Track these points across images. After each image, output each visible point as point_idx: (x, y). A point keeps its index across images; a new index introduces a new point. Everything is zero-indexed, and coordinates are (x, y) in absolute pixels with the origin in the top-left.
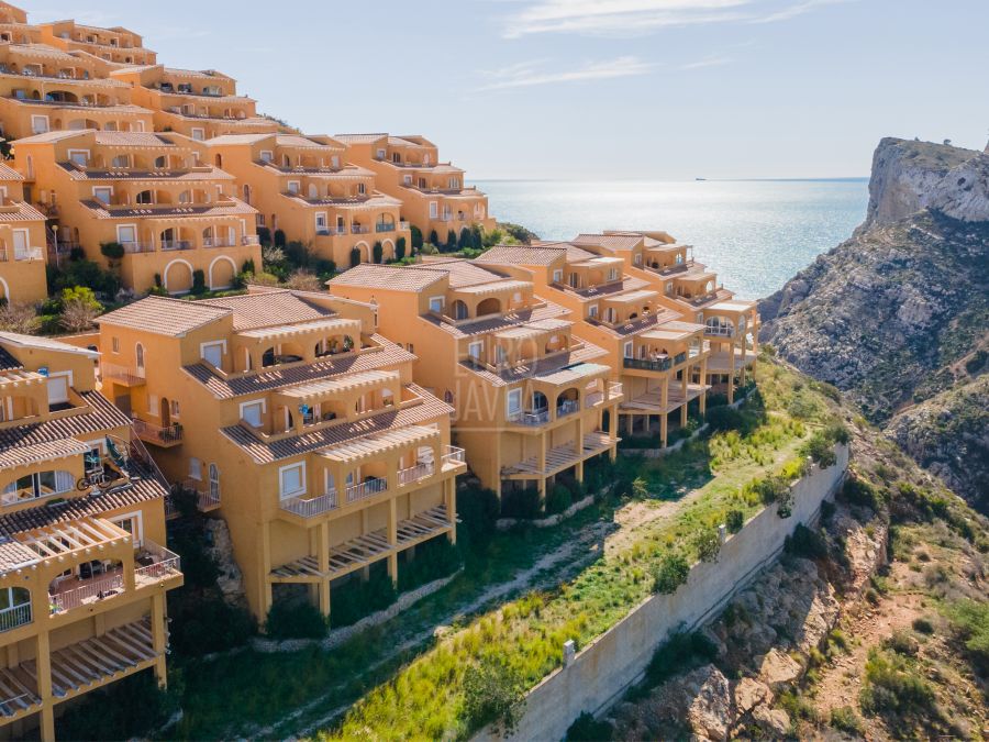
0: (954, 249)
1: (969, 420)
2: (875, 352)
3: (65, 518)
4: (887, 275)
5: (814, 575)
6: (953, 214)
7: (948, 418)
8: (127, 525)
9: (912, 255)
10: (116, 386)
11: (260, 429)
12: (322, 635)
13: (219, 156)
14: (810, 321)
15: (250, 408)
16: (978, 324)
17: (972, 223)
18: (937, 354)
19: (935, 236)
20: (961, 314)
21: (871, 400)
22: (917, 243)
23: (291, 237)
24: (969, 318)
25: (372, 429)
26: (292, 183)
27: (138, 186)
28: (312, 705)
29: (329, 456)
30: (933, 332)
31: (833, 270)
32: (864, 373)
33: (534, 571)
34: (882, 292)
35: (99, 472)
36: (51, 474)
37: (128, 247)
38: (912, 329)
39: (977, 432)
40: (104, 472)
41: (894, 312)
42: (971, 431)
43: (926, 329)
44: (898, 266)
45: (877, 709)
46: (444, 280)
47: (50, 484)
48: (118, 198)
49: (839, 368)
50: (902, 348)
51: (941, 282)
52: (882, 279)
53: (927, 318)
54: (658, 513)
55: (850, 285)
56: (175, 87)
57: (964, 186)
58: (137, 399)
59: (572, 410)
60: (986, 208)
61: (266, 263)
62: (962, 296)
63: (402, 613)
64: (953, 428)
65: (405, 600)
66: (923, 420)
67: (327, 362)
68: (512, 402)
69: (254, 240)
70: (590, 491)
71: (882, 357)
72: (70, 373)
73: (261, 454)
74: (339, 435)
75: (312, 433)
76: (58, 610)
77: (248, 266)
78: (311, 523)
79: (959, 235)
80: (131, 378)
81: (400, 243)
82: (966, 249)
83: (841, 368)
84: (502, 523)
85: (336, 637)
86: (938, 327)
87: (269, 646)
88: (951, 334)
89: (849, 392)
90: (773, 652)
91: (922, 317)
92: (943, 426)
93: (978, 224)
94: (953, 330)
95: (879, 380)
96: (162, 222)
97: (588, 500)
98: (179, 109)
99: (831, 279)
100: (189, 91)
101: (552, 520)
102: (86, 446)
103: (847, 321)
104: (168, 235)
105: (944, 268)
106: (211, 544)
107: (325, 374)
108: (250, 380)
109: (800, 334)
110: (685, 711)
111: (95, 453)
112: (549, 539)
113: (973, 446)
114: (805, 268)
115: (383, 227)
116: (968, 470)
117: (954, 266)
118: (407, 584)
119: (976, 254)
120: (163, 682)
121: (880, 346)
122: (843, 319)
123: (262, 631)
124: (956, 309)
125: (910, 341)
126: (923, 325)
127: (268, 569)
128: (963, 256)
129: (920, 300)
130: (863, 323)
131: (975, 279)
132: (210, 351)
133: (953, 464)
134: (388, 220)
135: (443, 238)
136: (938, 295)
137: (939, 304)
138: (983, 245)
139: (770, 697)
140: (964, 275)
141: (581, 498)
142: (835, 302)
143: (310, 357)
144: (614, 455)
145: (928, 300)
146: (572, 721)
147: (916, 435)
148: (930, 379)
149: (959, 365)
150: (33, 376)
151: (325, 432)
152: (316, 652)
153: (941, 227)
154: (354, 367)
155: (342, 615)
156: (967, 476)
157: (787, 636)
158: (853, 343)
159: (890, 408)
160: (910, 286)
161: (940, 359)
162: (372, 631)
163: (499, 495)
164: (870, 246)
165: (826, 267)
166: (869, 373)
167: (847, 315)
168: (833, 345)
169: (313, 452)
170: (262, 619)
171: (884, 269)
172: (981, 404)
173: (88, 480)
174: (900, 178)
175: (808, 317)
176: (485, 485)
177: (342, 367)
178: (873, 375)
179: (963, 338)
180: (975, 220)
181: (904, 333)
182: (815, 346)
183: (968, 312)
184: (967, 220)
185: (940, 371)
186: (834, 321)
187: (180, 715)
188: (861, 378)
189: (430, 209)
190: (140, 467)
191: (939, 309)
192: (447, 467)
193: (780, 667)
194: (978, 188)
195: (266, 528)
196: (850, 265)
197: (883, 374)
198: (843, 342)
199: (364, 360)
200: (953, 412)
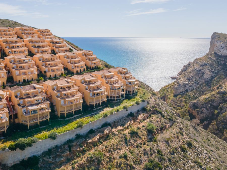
0: (218, 62)
1: (211, 100)
2: (198, 84)
3: (40, 104)
4: (202, 67)
5: (131, 119)
6: (219, 54)
7: (207, 99)
8: (46, 105)
9: (208, 63)
10: (45, 91)
11: (60, 96)
12: (65, 119)
13: (59, 56)
14: (184, 76)
15: (59, 94)
16: (221, 79)
17: (223, 56)
18: (211, 85)
19: (214, 59)
20: (217, 76)
21: (195, 94)
22: (210, 60)
23: (69, 69)
24: (219, 77)
25: (72, 97)
26: (69, 61)
27: (48, 63)
28: (63, 125)
29: (66, 100)
30: (211, 80)
31: (192, 65)
32: (195, 88)
33: (91, 114)
34: (201, 71)
35: (43, 100)
36: (39, 100)
37: (47, 72)
38: (206, 79)
39: (212, 102)
40: (44, 100)
41: (203, 75)
42: (211, 102)
43: (209, 79)
44: (205, 65)
45: (130, 134)
46: (84, 78)
47: (39, 101)
48: (46, 65)
49: (189, 87)
50: (204, 83)
51: (214, 69)
52: (201, 68)
53: (210, 77)
54: (110, 109)
55: (194, 69)
56: (54, 42)
57: (222, 47)
58: (47, 92)
59: (99, 95)
60: (226, 53)
61: (64, 73)
62: (218, 72)
63: (75, 118)
64: (208, 101)
65: (75, 116)
66: (202, 99)
67: (68, 89)
68: (91, 94)
69: (63, 70)
70: (101, 106)
71: (199, 85)
72: (40, 89)
73: (59, 99)
74: (68, 97)
75: (65, 97)
76: (40, 112)
77: (62, 74)
78: (64, 106)
79: (220, 59)
80: (47, 90)
81: (84, 69)
82: (221, 62)
83: (190, 87)
84: (89, 109)
85: (67, 119)
86: (212, 79)
87: (60, 119)
88: (214, 81)
89: (191, 92)
90: (119, 126)
91: (209, 77)
92: (206, 100)
93: (225, 56)
94: (215, 80)
95: (198, 90)
96: (51, 68)
97: (101, 107)
98: (55, 46)
99: (191, 67)
100: (57, 43)
101: (95, 109)
102: (42, 97)
103: (192, 77)
104: (52, 70)
105: (215, 66)
106: (54, 108)
107: (67, 90)
108: (59, 91)
109: (182, 79)
110: (104, 130)
111: (43, 98)
112: (94, 111)
113: (211, 105)
114: (186, 65)
115: (81, 67)
116: (209, 110)
117: (218, 66)
118: (75, 114)
119: (223, 63)
120: (49, 121)
121: (199, 83)
122: (192, 76)
123: (59, 118)
124: (216, 75)
125: (205, 82)
126: (209, 78)
127: (60, 111)
128: (220, 63)
129: (209, 73)
130: (196, 77)
131: (222, 68)
132: (55, 87)
133: (207, 108)
134: (82, 66)
135: (92, 68)
136: (213, 72)
137: (213, 74)
138: (225, 61)
139: (117, 131)
140: (220, 68)
141: (100, 107)
142: (190, 73)
143: (66, 88)
144: (106, 101)
145: (210, 73)
146: (90, 129)
147: (200, 102)
148: (209, 90)
149: (215, 87)
150: (37, 90)
151: (67, 97)
152: (64, 120)
153: (216, 57)
154: (71, 89)
155: (68, 117)
156: (209, 111)
157: (122, 125)
158: (193, 82)
159: (199, 96)
160: (207, 70)
161: (211, 86)
162: (71, 119)
163: (89, 105)
164: (200, 60)
165: (190, 64)
166: (196, 88)
167: (193, 75)
168: (189, 82)
169: (65, 99)
170: (59, 116)
171: (202, 66)
172: (214, 96)
173: (42, 101)
174: (215, 43)
175: (184, 75)
176: (87, 104)
177: (69, 89)
178: (196, 89)
179: (217, 82)
180: (224, 55)
181: (204, 80)
182: (185, 82)
183: (219, 76)
184: (222, 55)
185: (211, 89)
186: (189, 77)
187: (50, 124)
188: (194, 89)
189: (90, 63)
190: (47, 100)
191: (213, 75)
192: (81, 102)
193: (119, 128)
194: (225, 48)
195: (60, 107)
196: (195, 65)
197: (198, 89)
198: (191, 81)
199: (72, 89)
200: (208, 98)
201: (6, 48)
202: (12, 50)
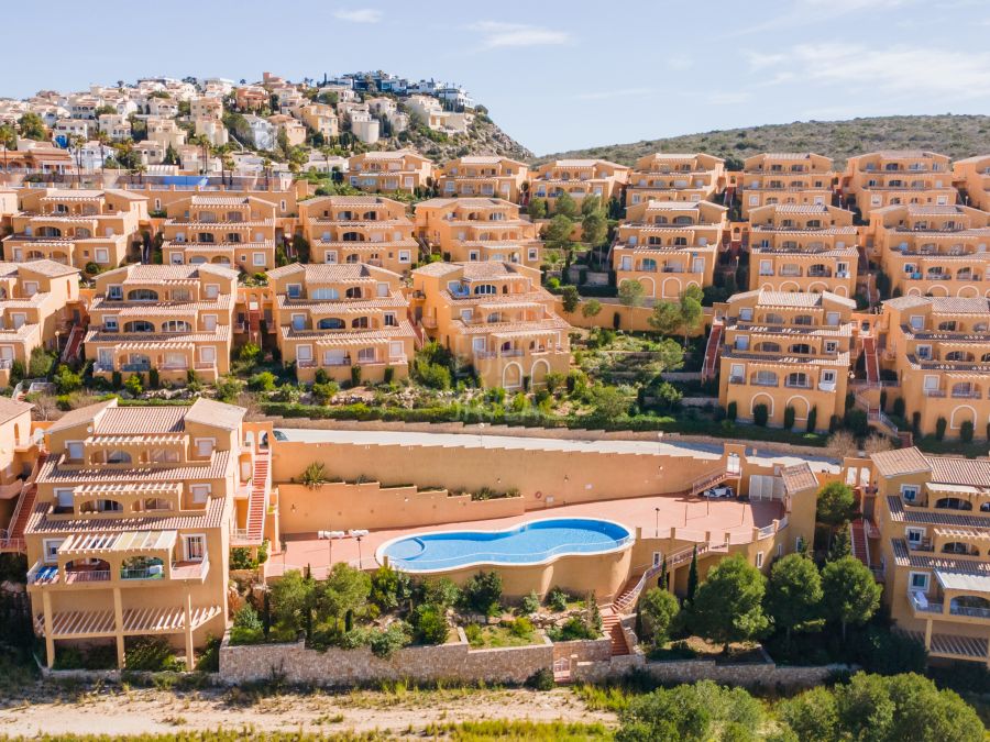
201: (893, 249)
202: (919, 261)
